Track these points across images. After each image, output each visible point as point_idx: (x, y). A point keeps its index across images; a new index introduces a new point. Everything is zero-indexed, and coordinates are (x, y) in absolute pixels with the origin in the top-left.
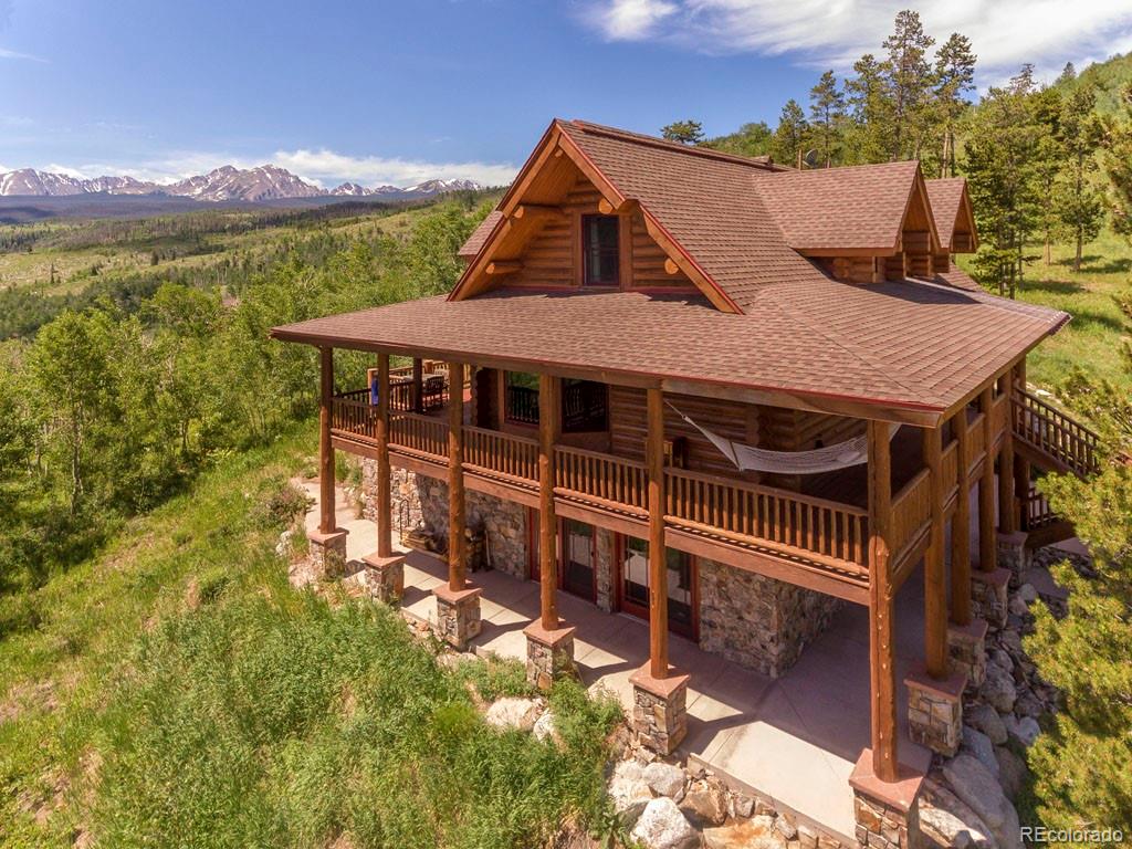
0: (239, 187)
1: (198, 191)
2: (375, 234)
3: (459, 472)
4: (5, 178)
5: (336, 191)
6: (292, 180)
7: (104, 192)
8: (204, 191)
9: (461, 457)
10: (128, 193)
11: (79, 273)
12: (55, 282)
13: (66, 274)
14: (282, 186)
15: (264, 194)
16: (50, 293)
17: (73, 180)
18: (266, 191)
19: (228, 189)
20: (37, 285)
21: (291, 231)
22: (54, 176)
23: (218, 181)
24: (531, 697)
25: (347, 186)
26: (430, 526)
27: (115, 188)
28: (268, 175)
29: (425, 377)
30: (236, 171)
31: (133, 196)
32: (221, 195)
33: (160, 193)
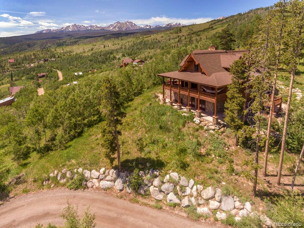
0: (121, 27)
1: (112, 28)
2: (155, 40)
3: (179, 92)
4: (71, 26)
5: (144, 27)
6: (133, 25)
7: (91, 29)
8: (113, 28)
9: (180, 90)
10: (96, 29)
11: (89, 50)
12: (84, 52)
13: (86, 50)
14: (131, 26)
15: (127, 29)
16: (84, 55)
17: (84, 26)
18: (127, 28)
19: (118, 27)
20: (81, 53)
21: (134, 39)
22: (80, 25)
23: (116, 26)
24: (187, 113)
25: (147, 26)
26: (175, 99)
27: (93, 28)
28: (128, 24)
29: (175, 81)
30: (120, 23)
31: (97, 30)
32: (117, 29)
33: (103, 29)
